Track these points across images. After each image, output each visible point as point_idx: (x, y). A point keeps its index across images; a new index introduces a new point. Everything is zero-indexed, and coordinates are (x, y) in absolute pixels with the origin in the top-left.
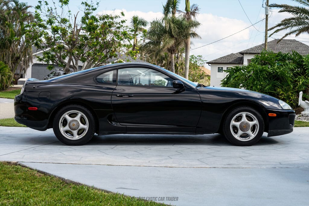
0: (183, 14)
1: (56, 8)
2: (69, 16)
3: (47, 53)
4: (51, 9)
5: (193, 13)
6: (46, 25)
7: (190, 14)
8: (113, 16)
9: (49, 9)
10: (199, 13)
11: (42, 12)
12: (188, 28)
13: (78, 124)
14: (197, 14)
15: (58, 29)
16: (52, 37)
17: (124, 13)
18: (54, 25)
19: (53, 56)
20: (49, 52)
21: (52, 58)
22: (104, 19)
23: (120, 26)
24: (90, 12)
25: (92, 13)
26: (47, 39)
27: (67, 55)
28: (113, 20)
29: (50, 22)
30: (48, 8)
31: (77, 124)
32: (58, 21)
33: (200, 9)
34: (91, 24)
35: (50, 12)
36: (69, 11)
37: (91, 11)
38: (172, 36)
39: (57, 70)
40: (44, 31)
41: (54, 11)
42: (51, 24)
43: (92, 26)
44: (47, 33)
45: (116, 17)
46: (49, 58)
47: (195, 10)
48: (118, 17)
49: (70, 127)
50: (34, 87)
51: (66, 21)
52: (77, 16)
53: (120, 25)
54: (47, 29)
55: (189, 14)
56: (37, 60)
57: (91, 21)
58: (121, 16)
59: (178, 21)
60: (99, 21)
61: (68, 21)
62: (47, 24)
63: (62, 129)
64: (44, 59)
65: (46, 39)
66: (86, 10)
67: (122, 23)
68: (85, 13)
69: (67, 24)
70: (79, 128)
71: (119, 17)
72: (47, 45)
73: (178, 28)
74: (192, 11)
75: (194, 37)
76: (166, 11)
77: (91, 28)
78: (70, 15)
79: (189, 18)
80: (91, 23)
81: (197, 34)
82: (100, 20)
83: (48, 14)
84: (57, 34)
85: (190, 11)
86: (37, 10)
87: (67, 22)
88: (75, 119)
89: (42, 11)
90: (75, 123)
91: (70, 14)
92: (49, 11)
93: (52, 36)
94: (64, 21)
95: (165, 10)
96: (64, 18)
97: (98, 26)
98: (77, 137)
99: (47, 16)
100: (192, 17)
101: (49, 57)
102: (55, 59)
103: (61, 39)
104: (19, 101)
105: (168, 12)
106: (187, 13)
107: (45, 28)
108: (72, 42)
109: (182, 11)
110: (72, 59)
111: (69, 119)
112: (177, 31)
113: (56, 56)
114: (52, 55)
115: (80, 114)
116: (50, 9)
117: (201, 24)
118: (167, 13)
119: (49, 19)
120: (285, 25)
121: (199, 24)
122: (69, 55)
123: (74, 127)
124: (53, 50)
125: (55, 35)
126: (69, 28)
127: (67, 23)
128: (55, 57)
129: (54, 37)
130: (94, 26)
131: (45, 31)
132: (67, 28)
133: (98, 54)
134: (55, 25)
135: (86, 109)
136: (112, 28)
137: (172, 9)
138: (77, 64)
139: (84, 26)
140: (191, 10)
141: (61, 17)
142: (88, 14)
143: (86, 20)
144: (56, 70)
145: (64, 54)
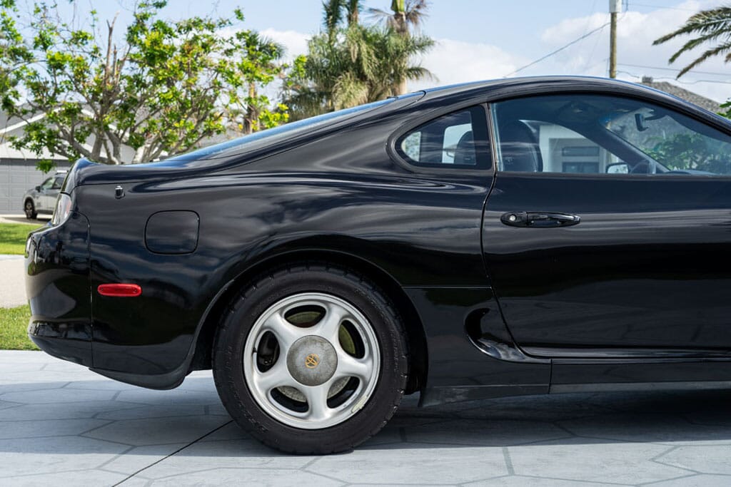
0: (386, 18)
1: (56, 5)
2: (93, 26)
3: (35, 127)
4: (44, 8)
5: (412, 16)
6: (30, 52)
7: (404, 17)
8: (214, 21)
9: (38, 8)
10: (428, 14)
11: (19, 17)
12: (402, 56)
13: (332, 357)
14: (423, 18)
15: (65, 61)
16: (47, 82)
17: (243, 12)
18: (53, 51)
19: (52, 135)
20: (42, 125)
21: (51, 140)
22: (189, 29)
23: (233, 47)
24: (150, 13)
25: (155, 14)
26: (35, 87)
27: (91, 131)
28: (213, 32)
29: (43, 42)
30: (36, 4)
31: (327, 355)
32: (62, 40)
33: (430, 5)
34: (155, 43)
35: (41, 14)
36: (93, 13)
37: (153, 10)
38: (362, 77)
39: (60, 173)
40: (27, 66)
41: (51, 12)
42: (45, 48)
43: (160, 47)
44: (36, 74)
45: (222, 24)
46: (40, 141)
47: (418, 7)
48: (227, 23)
49: (293, 370)
50: (118, 192)
51: (85, 38)
52: (113, 23)
53: (233, 44)
54: (34, 62)
55: (402, 19)
56: (10, 147)
57: (155, 35)
58: (234, 19)
59: (376, 36)
60: (176, 33)
61: (91, 38)
62: (35, 47)
63: (258, 382)
64: (29, 144)
65: (32, 88)
66: (140, 7)
67: (238, 38)
68: (135, 15)
69: (89, 47)
70: (337, 375)
71: (230, 23)
72: (36, 104)
73: (377, 56)
74: (410, 9)
75: (417, 78)
76: (331, 17)
77: (153, 56)
78: (96, 23)
79: (402, 30)
80: (156, 39)
81: (427, 71)
82: (180, 32)
83: (36, 20)
84: (61, 74)
85: (403, 11)
86: (6, 10)
87: (88, 40)
88: (316, 331)
89: (18, 13)
90: (317, 352)
91: (94, 20)
92: (39, 11)
93: (50, 79)
94: (79, 38)
95: (329, 15)
96: (80, 29)
97: (174, 49)
98: (325, 417)
99: (32, 25)
100: (411, 27)
101: (40, 137)
102: (57, 141)
103: (74, 88)
104: (52, 255)
105: (336, 19)
106: (398, 16)
107: (29, 58)
108: (103, 96)
109: (384, 10)
110: (105, 140)
111: (289, 333)
112: (374, 63)
113: (61, 133)
114: (50, 132)
115: (338, 310)
116: (40, 6)
117: (436, 44)
118: (334, 21)
119: (40, 33)
120: (706, 29)
121: (430, 43)
122: (96, 130)
123: (312, 371)
124: (53, 119)
125: (57, 78)
126: (93, 57)
127: (87, 43)
128: (59, 137)
129: (52, 82)
130: (164, 48)
131: (29, 66)
132: (87, 58)
133: (176, 125)
134: (57, 51)
135: (363, 288)
136: (212, 54)
137: (348, 9)
138: (118, 153)
139: (135, 50)
140: (408, 7)
141: (71, 28)
142: (145, 17)
143: (139, 35)
144: (57, 174)
145: (83, 128)
